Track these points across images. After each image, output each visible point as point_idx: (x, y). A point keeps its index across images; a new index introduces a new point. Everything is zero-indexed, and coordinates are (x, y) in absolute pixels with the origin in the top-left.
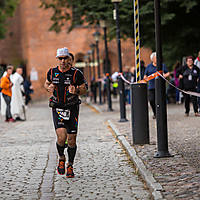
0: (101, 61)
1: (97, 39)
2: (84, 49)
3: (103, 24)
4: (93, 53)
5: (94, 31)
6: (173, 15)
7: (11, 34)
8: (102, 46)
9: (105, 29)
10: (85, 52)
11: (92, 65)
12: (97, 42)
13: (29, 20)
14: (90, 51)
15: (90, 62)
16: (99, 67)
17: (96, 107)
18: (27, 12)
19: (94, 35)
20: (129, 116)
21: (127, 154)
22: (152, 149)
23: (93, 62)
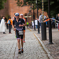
0: (32, 16)
1: (31, 9)
2: (27, 12)
3: (33, 5)
4: (30, 13)
5: (30, 7)
6: (54, 2)
7: (6, 8)
8: (32, 11)
9: (33, 6)
10: (27, 13)
11: (29, 17)
12: (31, 10)
13: (11, 4)
14: (29, 13)
15: (29, 16)
16: (31, 17)
17: (31, 29)
18: (10, 1)
19: (30, 8)
20: (41, 32)
21: (40, 43)
22: (48, 42)
23: (30, 16)
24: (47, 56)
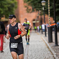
3: (40, 11)
24: (54, 56)
